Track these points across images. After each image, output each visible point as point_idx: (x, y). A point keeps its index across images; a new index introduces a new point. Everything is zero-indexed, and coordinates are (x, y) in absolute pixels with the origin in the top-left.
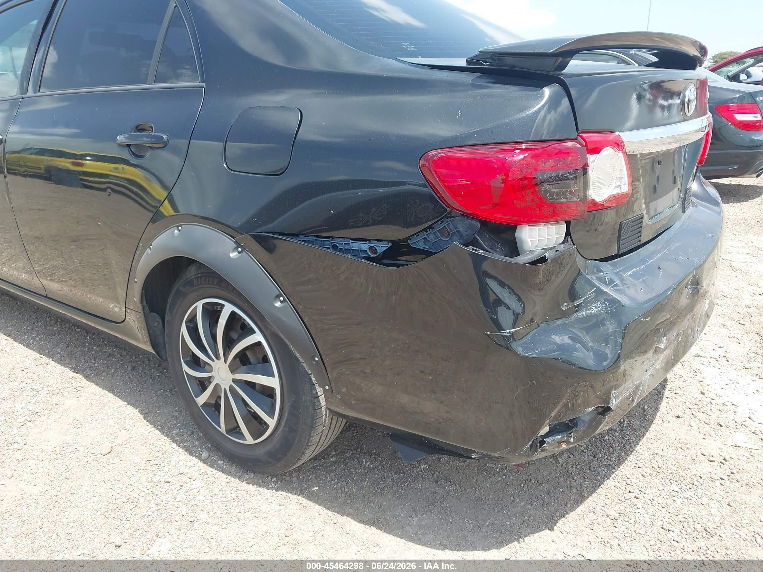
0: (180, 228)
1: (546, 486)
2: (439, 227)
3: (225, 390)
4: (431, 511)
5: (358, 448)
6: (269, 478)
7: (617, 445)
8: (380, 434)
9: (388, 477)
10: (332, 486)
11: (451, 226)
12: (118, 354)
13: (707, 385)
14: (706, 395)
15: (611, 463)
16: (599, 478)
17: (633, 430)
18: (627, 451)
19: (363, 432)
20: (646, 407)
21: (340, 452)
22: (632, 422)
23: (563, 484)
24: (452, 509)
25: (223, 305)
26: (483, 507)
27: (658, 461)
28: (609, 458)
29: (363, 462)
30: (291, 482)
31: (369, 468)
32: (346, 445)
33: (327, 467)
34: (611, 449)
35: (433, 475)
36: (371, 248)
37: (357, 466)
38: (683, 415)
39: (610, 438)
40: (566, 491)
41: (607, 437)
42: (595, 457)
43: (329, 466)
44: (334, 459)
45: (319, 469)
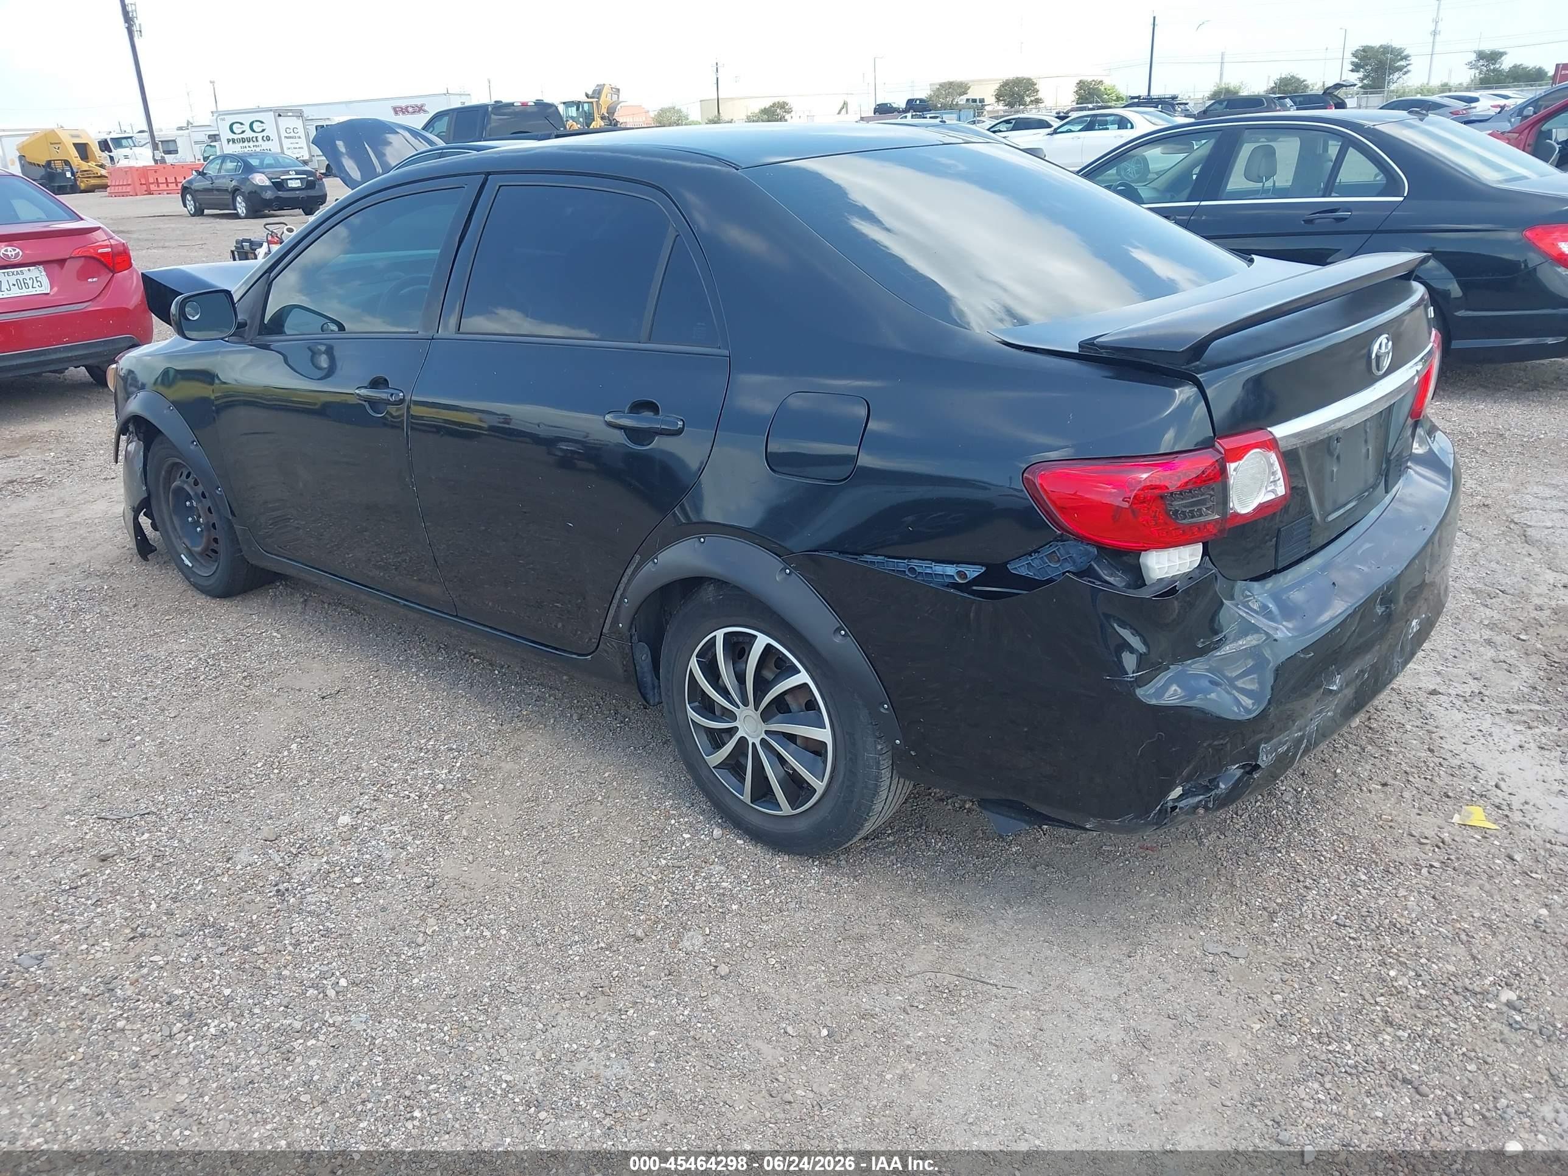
0: (702, 540)
1: (1185, 874)
2: (1047, 550)
3: (754, 744)
4: (1029, 903)
5: (922, 825)
6: (810, 861)
7: (1288, 822)
8: (950, 807)
9: (969, 862)
10: (894, 872)
11: (1062, 550)
12: (550, 696)
13: (1441, 738)
14: (1436, 754)
15: (1277, 845)
16: (1258, 864)
17: (1315, 802)
18: (1302, 830)
19: (926, 805)
20: (1339, 771)
21: (898, 830)
22: (1314, 792)
23: (1208, 871)
24: (1058, 900)
25: (755, 637)
26: (1098, 898)
27: (1345, 843)
28: (1275, 839)
29: (931, 843)
30: (838, 866)
31: (941, 850)
32: (905, 822)
33: (884, 848)
34: (1279, 827)
35: (1029, 859)
36: (959, 573)
37: (923, 847)
38: (1393, 782)
39: (1280, 813)
40: (1212, 880)
41: (1274, 812)
42: (1255, 838)
43: (887, 847)
44: (891, 839)
45: (874, 851)
